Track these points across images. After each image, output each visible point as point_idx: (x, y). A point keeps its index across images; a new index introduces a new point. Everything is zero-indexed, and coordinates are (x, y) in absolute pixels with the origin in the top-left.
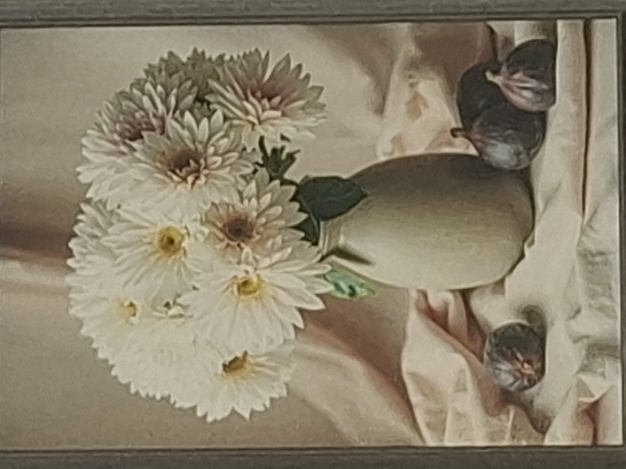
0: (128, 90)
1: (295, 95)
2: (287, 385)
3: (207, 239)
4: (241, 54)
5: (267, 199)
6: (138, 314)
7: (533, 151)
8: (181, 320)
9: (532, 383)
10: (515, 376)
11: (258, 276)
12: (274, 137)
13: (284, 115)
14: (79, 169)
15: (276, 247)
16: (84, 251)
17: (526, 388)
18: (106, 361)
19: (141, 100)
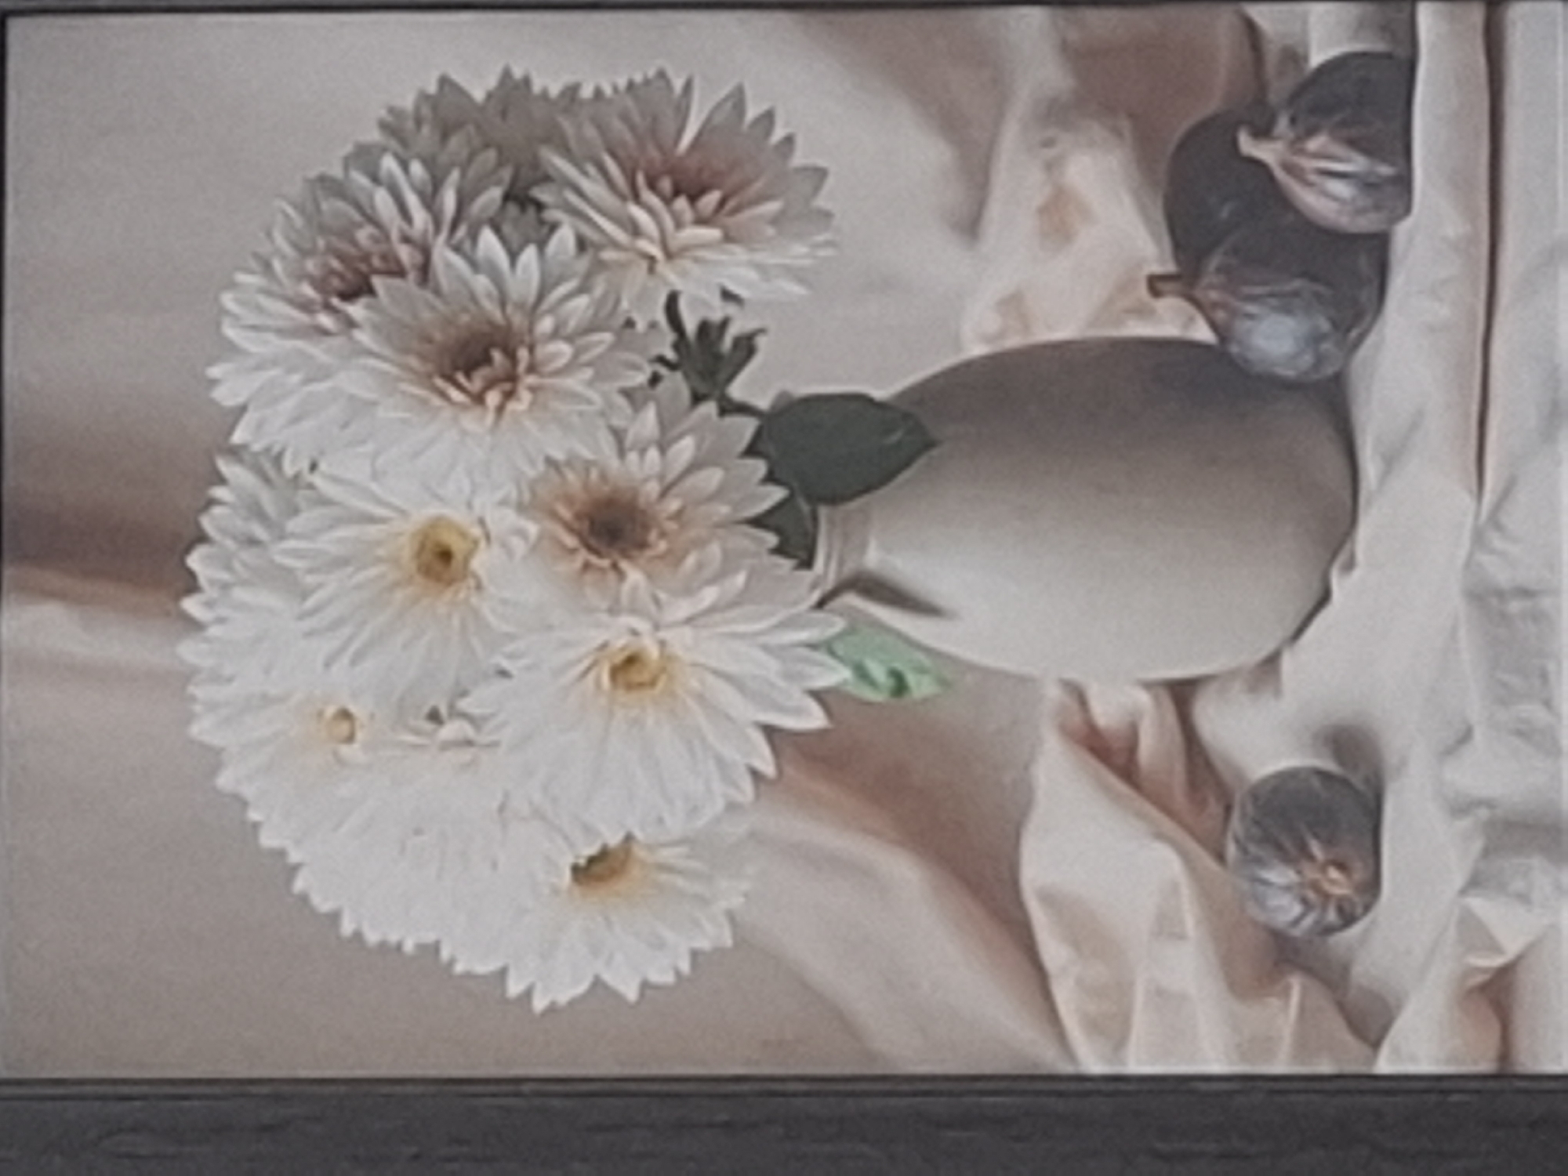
0: (337, 171)
1: (757, 186)
2: (731, 916)
3: (534, 549)
4: (622, 83)
5: (685, 449)
6: (360, 735)
7: (1354, 334)
8: (466, 755)
9: (1348, 919)
10: (1304, 901)
11: (662, 644)
12: (704, 294)
13: (728, 238)
14: (214, 372)
15: (707, 573)
16: (225, 576)
17: (1329, 930)
18: (281, 854)
19: (371, 198)
